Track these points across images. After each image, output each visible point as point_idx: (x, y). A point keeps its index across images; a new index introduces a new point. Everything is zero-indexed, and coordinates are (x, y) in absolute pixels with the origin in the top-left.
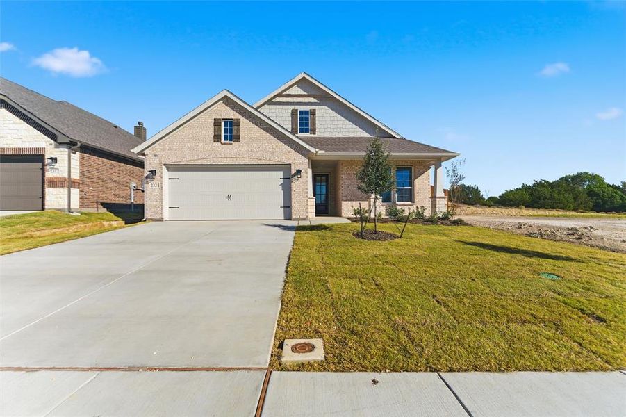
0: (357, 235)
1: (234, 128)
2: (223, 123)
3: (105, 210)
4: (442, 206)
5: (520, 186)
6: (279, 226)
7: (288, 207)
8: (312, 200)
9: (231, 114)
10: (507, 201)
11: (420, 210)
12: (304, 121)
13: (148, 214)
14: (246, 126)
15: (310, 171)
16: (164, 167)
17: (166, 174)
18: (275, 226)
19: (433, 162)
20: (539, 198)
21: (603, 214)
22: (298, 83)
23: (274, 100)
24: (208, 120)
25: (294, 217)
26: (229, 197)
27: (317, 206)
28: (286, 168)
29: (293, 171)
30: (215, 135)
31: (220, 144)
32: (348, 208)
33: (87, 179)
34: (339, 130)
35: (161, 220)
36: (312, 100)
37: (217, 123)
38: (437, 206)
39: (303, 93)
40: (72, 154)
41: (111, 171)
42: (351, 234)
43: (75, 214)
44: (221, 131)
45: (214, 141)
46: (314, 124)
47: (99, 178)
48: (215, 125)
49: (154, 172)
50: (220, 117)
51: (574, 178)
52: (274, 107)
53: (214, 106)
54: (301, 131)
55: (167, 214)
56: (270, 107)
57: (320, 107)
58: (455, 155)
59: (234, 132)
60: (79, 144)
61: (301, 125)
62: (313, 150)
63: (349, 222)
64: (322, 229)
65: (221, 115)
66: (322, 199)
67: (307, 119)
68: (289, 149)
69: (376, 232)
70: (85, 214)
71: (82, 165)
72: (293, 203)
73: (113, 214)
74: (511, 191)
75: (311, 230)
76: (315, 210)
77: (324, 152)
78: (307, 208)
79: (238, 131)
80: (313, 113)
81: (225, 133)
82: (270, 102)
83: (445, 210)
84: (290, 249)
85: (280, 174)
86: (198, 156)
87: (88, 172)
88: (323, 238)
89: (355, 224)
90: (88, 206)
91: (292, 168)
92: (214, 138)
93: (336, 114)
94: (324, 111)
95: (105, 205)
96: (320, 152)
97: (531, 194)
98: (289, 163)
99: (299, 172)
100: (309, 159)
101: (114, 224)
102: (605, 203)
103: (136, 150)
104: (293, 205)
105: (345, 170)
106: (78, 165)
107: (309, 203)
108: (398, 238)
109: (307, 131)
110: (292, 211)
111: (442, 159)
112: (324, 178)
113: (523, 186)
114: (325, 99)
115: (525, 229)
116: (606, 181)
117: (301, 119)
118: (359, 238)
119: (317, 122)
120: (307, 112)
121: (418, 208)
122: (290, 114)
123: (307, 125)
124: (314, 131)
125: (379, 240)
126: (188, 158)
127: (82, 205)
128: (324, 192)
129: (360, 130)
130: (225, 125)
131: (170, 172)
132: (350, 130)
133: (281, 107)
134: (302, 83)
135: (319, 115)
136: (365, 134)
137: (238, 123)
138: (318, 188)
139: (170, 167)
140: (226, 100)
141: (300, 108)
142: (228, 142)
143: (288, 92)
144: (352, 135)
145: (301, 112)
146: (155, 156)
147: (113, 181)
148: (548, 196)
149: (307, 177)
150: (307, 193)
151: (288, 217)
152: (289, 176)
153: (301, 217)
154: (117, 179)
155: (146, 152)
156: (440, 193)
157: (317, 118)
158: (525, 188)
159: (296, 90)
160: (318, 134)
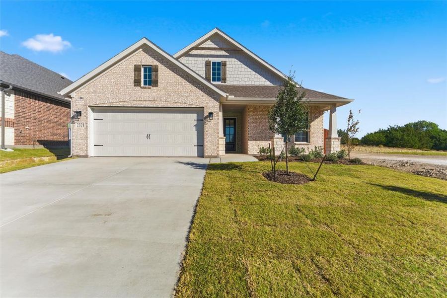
0: (267, 176)
1: (153, 73)
2: (142, 69)
3: (42, 147)
4: (336, 147)
5: (377, 130)
6: (192, 164)
7: (201, 146)
8: (222, 139)
9: (149, 61)
10: (368, 141)
11: (317, 149)
12: (217, 71)
13: (74, 151)
14: (164, 73)
15: (221, 114)
16: (89, 109)
17: (92, 115)
18: (188, 164)
19: (329, 107)
20: (393, 139)
21: (442, 152)
22: (211, 38)
23: (190, 53)
24: (128, 66)
25: (206, 154)
26: (148, 136)
27: (227, 144)
28: (199, 110)
29: (206, 114)
30: (135, 80)
31: (139, 88)
32: (254, 147)
33: (22, 119)
34: (246, 79)
35: (86, 156)
36: (223, 53)
37: (137, 69)
38: (332, 146)
39: (216, 46)
40: (6, 96)
41: (48, 113)
42: (261, 174)
43: (9, 150)
44: (141, 76)
45: (135, 86)
46: (225, 74)
47: (35, 119)
48: (135, 71)
49: (79, 113)
50: (140, 64)
51: (416, 125)
52: (190, 58)
53: (134, 54)
54: (214, 80)
55: (92, 151)
56: (187, 58)
57: (230, 59)
58: (348, 101)
59: (153, 77)
60: (11, 87)
61: (214, 74)
62: (224, 94)
63: (256, 160)
64: (232, 168)
65: (141, 62)
66: (231, 139)
67: (219, 69)
68: (202, 93)
69: (287, 174)
70: (19, 150)
71: (17, 106)
72: (205, 142)
73: (48, 151)
74: (371, 134)
75: (221, 170)
76: (225, 148)
77: (233, 97)
78: (218, 147)
79: (157, 76)
80: (224, 64)
81: (144, 78)
82: (187, 54)
83: (339, 150)
84: (198, 195)
85: (195, 116)
86: (120, 98)
87: (24, 112)
88: (234, 180)
89: (262, 163)
90: (24, 143)
91: (205, 111)
92: (135, 82)
93: (243, 66)
94: (233, 63)
95: (41, 142)
96: (230, 97)
97: (386, 137)
98: (202, 106)
99: (211, 114)
100: (220, 103)
101: (46, 159)
102: (441, 144)
103: (63, 92)
104: (206, 144)
105: (251, 114)
106: (14, 106)
107: (220, 143)
108: (312, 180)
109: (219, 80)
110: (205, 149)
111: (337, 105)
112: (232, 121)
113: (380, 130)
114: (235, 52)
115: (409, 167)
116: (439, 127)
117: (214, 70)
118: (271, 180)
119: (227, 72)
120: (219, 64)
121: (316, 147)
122: (204, 66)
123: (219, 74)
124: (224, 80)
125: (293, 183)
126: (111, 101)
127: (17, 141)
128: (232, 133)
129: (264, 80)
130: (145, 71)
131: (95, 113)
132: (255, 80)
133: (196, 59)
134: (215, 38)
135: (229, 66)
136: (268, 83)
137: (156, 69)
138: (227, 129)
139: (95, 109)
140: (146, 48)
141: (212, 60)
142: (147, 86)
143: (202, 46)
144: (257, 84)
145: (214, 64)
146: (81, 98)
147: (49, 121)
148: (400, 138)
149: (218, 119)
150: (218, 133)
151: (201, 155)
152: (202, 118)
153: (213, 155)
154: (55, 120)
155: (72, 95)
156: (334, 135)
157: (227, 69)
158: (381, 132)
159: (209, 44)
160: (228, 83)
